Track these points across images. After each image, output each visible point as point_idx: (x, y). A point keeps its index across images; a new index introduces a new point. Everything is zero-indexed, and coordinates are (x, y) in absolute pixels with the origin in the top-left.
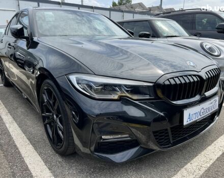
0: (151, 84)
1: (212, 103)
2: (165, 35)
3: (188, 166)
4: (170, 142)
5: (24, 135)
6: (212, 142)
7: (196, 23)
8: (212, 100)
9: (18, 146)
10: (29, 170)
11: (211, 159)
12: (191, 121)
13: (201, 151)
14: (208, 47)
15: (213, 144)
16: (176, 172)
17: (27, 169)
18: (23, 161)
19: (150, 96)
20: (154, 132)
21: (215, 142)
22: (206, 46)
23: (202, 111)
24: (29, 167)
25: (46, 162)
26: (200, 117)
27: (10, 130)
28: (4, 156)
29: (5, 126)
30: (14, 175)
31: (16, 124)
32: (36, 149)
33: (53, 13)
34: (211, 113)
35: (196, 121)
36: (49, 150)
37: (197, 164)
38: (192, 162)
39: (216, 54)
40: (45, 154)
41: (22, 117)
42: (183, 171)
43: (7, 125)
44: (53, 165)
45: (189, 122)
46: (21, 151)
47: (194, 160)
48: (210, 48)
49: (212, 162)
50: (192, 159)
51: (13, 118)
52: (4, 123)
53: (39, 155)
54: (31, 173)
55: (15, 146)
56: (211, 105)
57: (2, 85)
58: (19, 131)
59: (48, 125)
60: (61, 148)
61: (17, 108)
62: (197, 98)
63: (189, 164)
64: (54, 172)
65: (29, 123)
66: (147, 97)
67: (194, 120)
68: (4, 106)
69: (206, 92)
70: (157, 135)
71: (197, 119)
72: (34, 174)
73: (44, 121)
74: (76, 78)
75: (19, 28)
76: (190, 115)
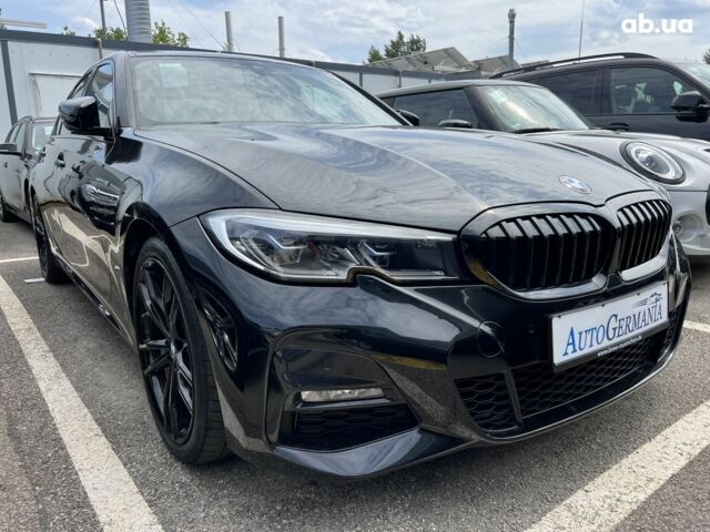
0: (448, 238)
1: (644, 302)
2: (517, 127)
3: (578, 498)
4: (513, 420)
5: (86, 411)
6: (658, 430)
7: (613, 98)
8: (646, 294)
9: (66, 439)
10: (90, 507)
11: (651, 480)
12: (579, 354)
13: (622, 457)
14: (643, 156)
15: (659, 438)
16: (537, 515)
17: (84, 503)
18: (76, 483)
19: (446, 274)
20: (460, 383)
21: (667, 432)
22: (637, 152)
23: (613, 324)
24: (92, 497)
25: (142, 484)
26: (606, 343)
27: (49, 397)
28: (24, 467)
29: (37, 387)
30: (44, 518)
31: (66, 383)
32: (117, 450)
33: (183, 65)
34: (643, 334)
35: (595, 353)
36: (155, 450)
37: (604, 492)
38: (590, 486)
39: (670, 175)
40: (142, 463)
41: (88, 362)
42: (560, 514)
43: (42, 385)
44: (162, 494)
45: (571, 356)
46: (72, 452)
47: (599, 481)
48: (650, 160)
49: (653, 487)
50: (591, 479)
51: (62, 365)
52: (33, 380)
53: (125, 465)
54: (95, 515)
55: (59, 440)
57: (42, 279)
58: (74, 399)
59: (155, 379)
60: (185, 443)
61: (76, 340)
62: (597, 283)
63: (580, 493)
64: (163, 511)
65: (105, 378)
66: (438, 276)
67: (587, 350)
68: (38, 334)
69: (623, 267)
70: (472, 394)
71: (596, 347)
72: (102, 518)
73: (144, 367)
74: (227, 222)
75: (83, 105)
76: (572, 333)
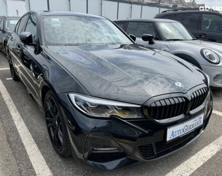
0: (139, 106)
1: (196, 120)
3: (170, 174)
4: (154, 154)
5: (30, 134)
8: (197, 118)
9: (24, 144)
10: (33, 168)
11: (192, 169)
12: (175, 137)
14: (208, 54)
17: (31, 167)
18: (29, 160)
19: (138, 116)
20: (139, 147)
22: (206, 53)
23: (186, 128)
24: (34, 165)
25: (48, 161)
26: (183, 133)
27: (18, 128)
28: (13, 153)
29: (14, 123)
30: (20, 172)
31: (23, 123)
32: (40, 149)
36: (51, 150)
37: (178, 172)
38: (174, 170)
39: (215, 61)
40: (47, 154)
41: (29, 115)
43: (16, 123)
44: (54, 165)
45: (172, 138)
46: (27, 149)
47: (177, 168)
48: (210, 55)
49: (192, 171)
50: (175, 168)
51: (21, 115)
52: (13, 121)
53: (42, 154)
54: (35, 172)
55: (22, 144)
56: (196, 122)
57: (12, 79)
59: (51, 128)
61: (25, 105)
63: (171, 172)
64: (54, 171)
65: (35, 121)
66: (136, 116)
67: (177, 136)
68: (13, 102)
69: (191, 110)
70: (142, 149)
71: (180, 135)
72: (37, 173)
73: (47, 124)
75: (27, 36)
76: (173, 132)
